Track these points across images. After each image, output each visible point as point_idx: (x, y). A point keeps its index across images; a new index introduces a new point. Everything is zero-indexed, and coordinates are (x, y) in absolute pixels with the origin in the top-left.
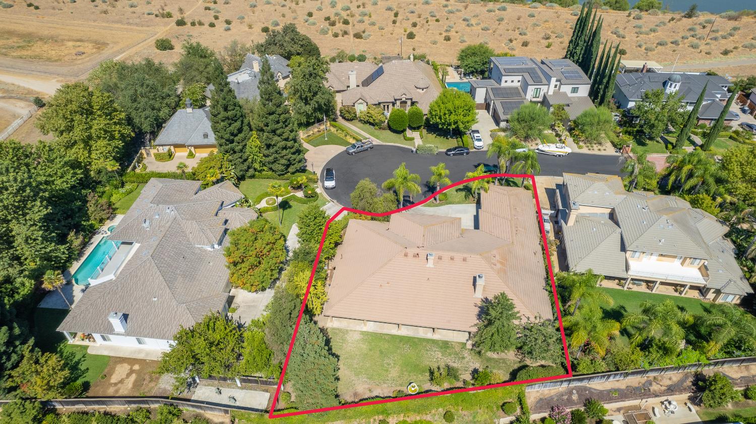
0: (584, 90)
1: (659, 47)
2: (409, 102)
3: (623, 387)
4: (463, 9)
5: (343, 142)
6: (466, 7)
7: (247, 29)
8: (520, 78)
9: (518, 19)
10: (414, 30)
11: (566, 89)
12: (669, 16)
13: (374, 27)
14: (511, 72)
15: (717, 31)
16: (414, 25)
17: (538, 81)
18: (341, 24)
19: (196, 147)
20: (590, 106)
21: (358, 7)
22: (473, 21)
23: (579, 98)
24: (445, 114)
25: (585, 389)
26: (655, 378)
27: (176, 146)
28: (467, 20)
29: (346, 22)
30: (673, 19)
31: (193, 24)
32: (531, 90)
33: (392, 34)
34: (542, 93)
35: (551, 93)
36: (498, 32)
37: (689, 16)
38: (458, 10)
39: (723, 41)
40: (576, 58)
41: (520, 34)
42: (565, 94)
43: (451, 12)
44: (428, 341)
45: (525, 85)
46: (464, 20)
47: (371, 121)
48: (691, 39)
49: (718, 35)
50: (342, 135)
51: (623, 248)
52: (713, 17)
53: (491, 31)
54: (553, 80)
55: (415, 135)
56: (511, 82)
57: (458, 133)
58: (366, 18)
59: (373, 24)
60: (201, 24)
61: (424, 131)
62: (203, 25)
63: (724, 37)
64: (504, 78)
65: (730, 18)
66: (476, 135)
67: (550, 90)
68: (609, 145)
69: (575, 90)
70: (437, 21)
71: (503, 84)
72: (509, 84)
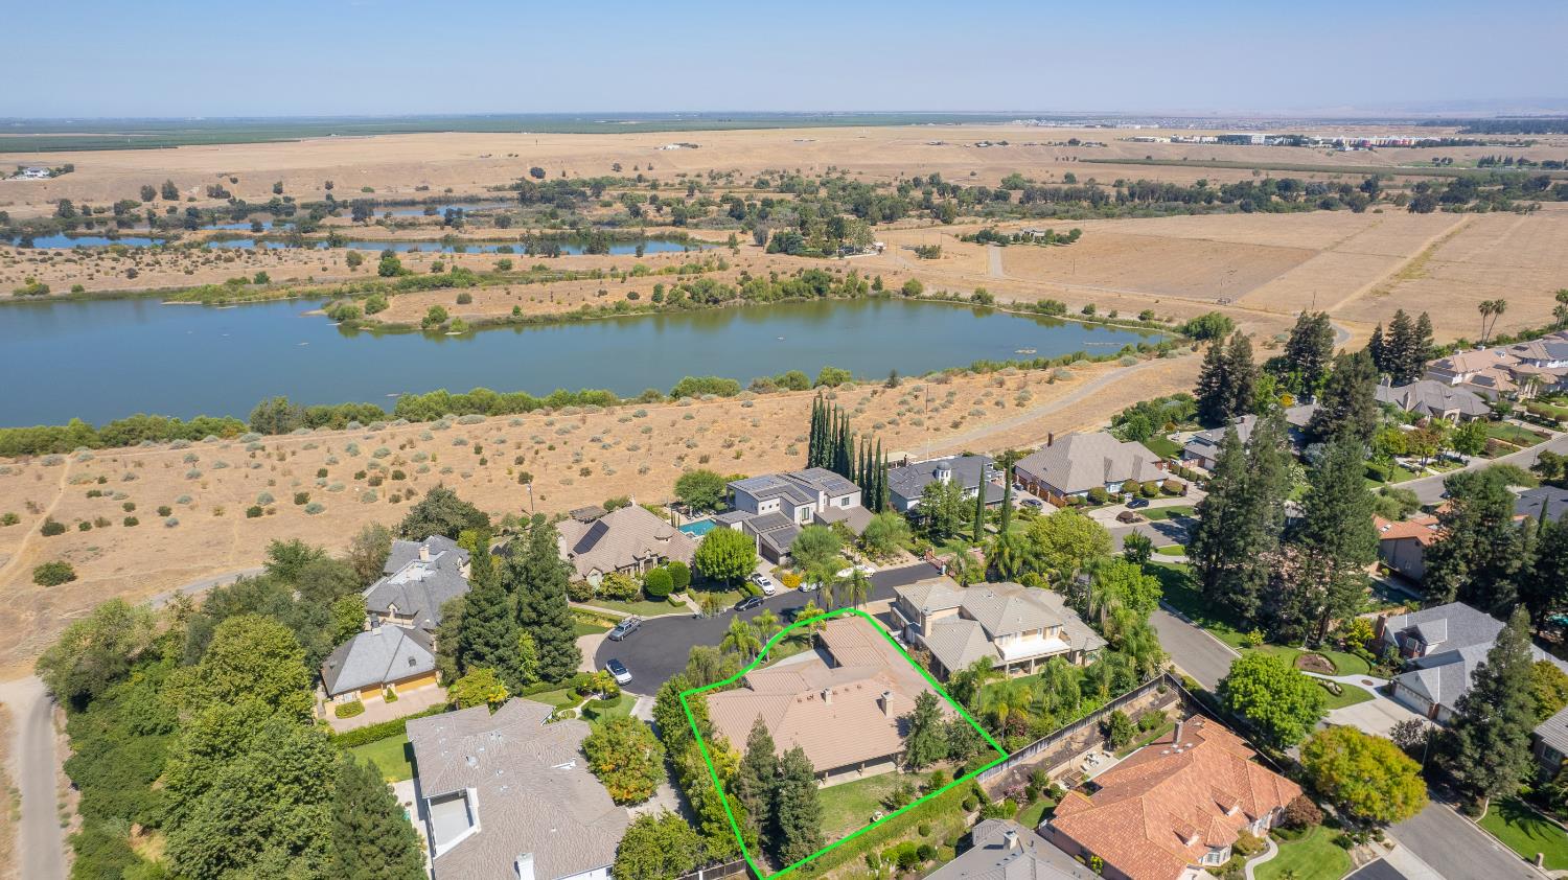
0: (855, 499)
1: (878, 431)
2: (655, 560)
3: (1051, 755)
4: (580, 424)
5: (603, 630)
6: (584, 421)
7: (211, 516)
8: (778, 501)
9: (673, 426)
10: (525, 468)
11: (836, 502)
12: (868, 389)
13: (452, 476)
14: (767, 495)
15: (933, 400)
16: (520, 461)
17: (803, 501)
18: (390, 480)
19: (398, 682)
20: (870, 517)
21: (402, 447)
22: (607, 440)
23: (853, 509)
25: (1023, 766)
26: (1071, 738)
27: (365, 689)
28: (599, 440)
29: (398, 476)
30: (875, 392)
31: (85, 527)
32: (798, 511)
33: (490, 481)
34: (811, 513)
35: (821, 510)
36: (655, 450)
37: (892, 384)
38: (574, 427)
39: (946, 411)
41: (688, 447)
42: (837, 508)
43: (563, 432)
44: (860, 781)
45: (789, 509)
46: (593, 440)
48: (908, 414)
49: (937, 403)
50: (590, 621)
51: (990, 638)
52: (921, 383)
53: (643, 450)
54: (821, 494)
55: (683, 597)
56: (769, 507)
57: (738, 583)
58: (428, 463)
59: (448, 471)
60: (101, 523)
61: (692, 591)
62: (109, 524)
63: (944, 407)
64: (761, 505)
65: (939, 381)
66: (760, 579)
67: (820, 506)
68: (908, 554)
69: (846, 501)
70: (551, 448)
71: (761, 513)
72: (768, 511)
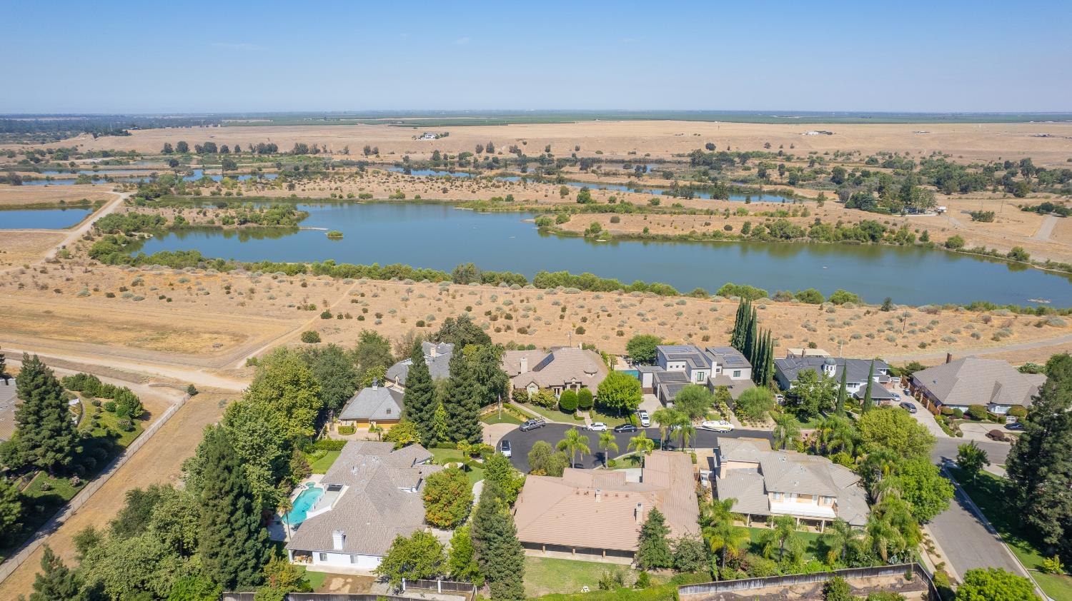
0: (746, 374)
1: (853, 340)
2: (579, 386)
3: (764, 594)
4: (638, 304)
5: (515, 421)
6: (641, 302)
7: (399, 323)
8: (684, 363)
9: (699, 313)
10: (584, 325)
11: (729, 373)
12: (864, 309)
13: (539, 322)
14: (675, 358)
15: (915, 325)
16: (584, 320)
17: (701, 366)
18: (503, 319)
19: (378, 422)
20: (753, 386)
21: (522, 301)
22: (649, 316)
23: (743, 381)
24: (612, 393)
25: (731, 595)
26: (790, 587)
27: (359, 421)
28: (642, 315)
29: (509, 317)
30: (868, 312)
31: (340, 317)
32: (695, 375)
33: (559, 329)
34: (706, 377)
35: (714, 376)
36: (676, 327)
37: (887, 309)
38: (632, 305)
39: (921, 335)
40: (740, 346)
41: (701, 328)
42: (728, 377)
43: (624, 307)
44: (598, 564)
45: (689, 369)
46: (639, 315)
47: (543, 402)
48: (887, 332)
49: (916, 328)
50: (514, 415)
52: (911, 311)
53: (669, 326)
54: (714, 364)
55: (586, 415)
56: (675, 367)
57: (626, 412)
58: (531, 313)
59: (539, 319)
60: (348, 317)
61: (594, 412)
62: (351, 318)
63: (922, 331)
64: (669, 364)
65: (929, 312)
66: (643, 414)
67: (712, 373)
68: (772, 422)
69: (737, 374)
70: (609, 315)
71: (669, 370)
72: (674, 370)
